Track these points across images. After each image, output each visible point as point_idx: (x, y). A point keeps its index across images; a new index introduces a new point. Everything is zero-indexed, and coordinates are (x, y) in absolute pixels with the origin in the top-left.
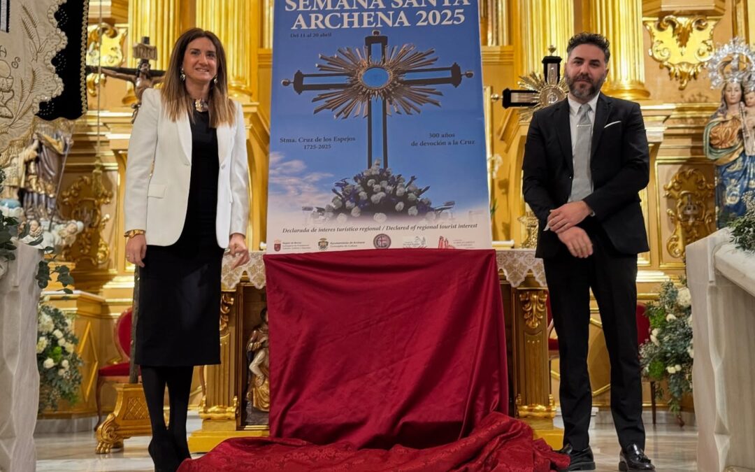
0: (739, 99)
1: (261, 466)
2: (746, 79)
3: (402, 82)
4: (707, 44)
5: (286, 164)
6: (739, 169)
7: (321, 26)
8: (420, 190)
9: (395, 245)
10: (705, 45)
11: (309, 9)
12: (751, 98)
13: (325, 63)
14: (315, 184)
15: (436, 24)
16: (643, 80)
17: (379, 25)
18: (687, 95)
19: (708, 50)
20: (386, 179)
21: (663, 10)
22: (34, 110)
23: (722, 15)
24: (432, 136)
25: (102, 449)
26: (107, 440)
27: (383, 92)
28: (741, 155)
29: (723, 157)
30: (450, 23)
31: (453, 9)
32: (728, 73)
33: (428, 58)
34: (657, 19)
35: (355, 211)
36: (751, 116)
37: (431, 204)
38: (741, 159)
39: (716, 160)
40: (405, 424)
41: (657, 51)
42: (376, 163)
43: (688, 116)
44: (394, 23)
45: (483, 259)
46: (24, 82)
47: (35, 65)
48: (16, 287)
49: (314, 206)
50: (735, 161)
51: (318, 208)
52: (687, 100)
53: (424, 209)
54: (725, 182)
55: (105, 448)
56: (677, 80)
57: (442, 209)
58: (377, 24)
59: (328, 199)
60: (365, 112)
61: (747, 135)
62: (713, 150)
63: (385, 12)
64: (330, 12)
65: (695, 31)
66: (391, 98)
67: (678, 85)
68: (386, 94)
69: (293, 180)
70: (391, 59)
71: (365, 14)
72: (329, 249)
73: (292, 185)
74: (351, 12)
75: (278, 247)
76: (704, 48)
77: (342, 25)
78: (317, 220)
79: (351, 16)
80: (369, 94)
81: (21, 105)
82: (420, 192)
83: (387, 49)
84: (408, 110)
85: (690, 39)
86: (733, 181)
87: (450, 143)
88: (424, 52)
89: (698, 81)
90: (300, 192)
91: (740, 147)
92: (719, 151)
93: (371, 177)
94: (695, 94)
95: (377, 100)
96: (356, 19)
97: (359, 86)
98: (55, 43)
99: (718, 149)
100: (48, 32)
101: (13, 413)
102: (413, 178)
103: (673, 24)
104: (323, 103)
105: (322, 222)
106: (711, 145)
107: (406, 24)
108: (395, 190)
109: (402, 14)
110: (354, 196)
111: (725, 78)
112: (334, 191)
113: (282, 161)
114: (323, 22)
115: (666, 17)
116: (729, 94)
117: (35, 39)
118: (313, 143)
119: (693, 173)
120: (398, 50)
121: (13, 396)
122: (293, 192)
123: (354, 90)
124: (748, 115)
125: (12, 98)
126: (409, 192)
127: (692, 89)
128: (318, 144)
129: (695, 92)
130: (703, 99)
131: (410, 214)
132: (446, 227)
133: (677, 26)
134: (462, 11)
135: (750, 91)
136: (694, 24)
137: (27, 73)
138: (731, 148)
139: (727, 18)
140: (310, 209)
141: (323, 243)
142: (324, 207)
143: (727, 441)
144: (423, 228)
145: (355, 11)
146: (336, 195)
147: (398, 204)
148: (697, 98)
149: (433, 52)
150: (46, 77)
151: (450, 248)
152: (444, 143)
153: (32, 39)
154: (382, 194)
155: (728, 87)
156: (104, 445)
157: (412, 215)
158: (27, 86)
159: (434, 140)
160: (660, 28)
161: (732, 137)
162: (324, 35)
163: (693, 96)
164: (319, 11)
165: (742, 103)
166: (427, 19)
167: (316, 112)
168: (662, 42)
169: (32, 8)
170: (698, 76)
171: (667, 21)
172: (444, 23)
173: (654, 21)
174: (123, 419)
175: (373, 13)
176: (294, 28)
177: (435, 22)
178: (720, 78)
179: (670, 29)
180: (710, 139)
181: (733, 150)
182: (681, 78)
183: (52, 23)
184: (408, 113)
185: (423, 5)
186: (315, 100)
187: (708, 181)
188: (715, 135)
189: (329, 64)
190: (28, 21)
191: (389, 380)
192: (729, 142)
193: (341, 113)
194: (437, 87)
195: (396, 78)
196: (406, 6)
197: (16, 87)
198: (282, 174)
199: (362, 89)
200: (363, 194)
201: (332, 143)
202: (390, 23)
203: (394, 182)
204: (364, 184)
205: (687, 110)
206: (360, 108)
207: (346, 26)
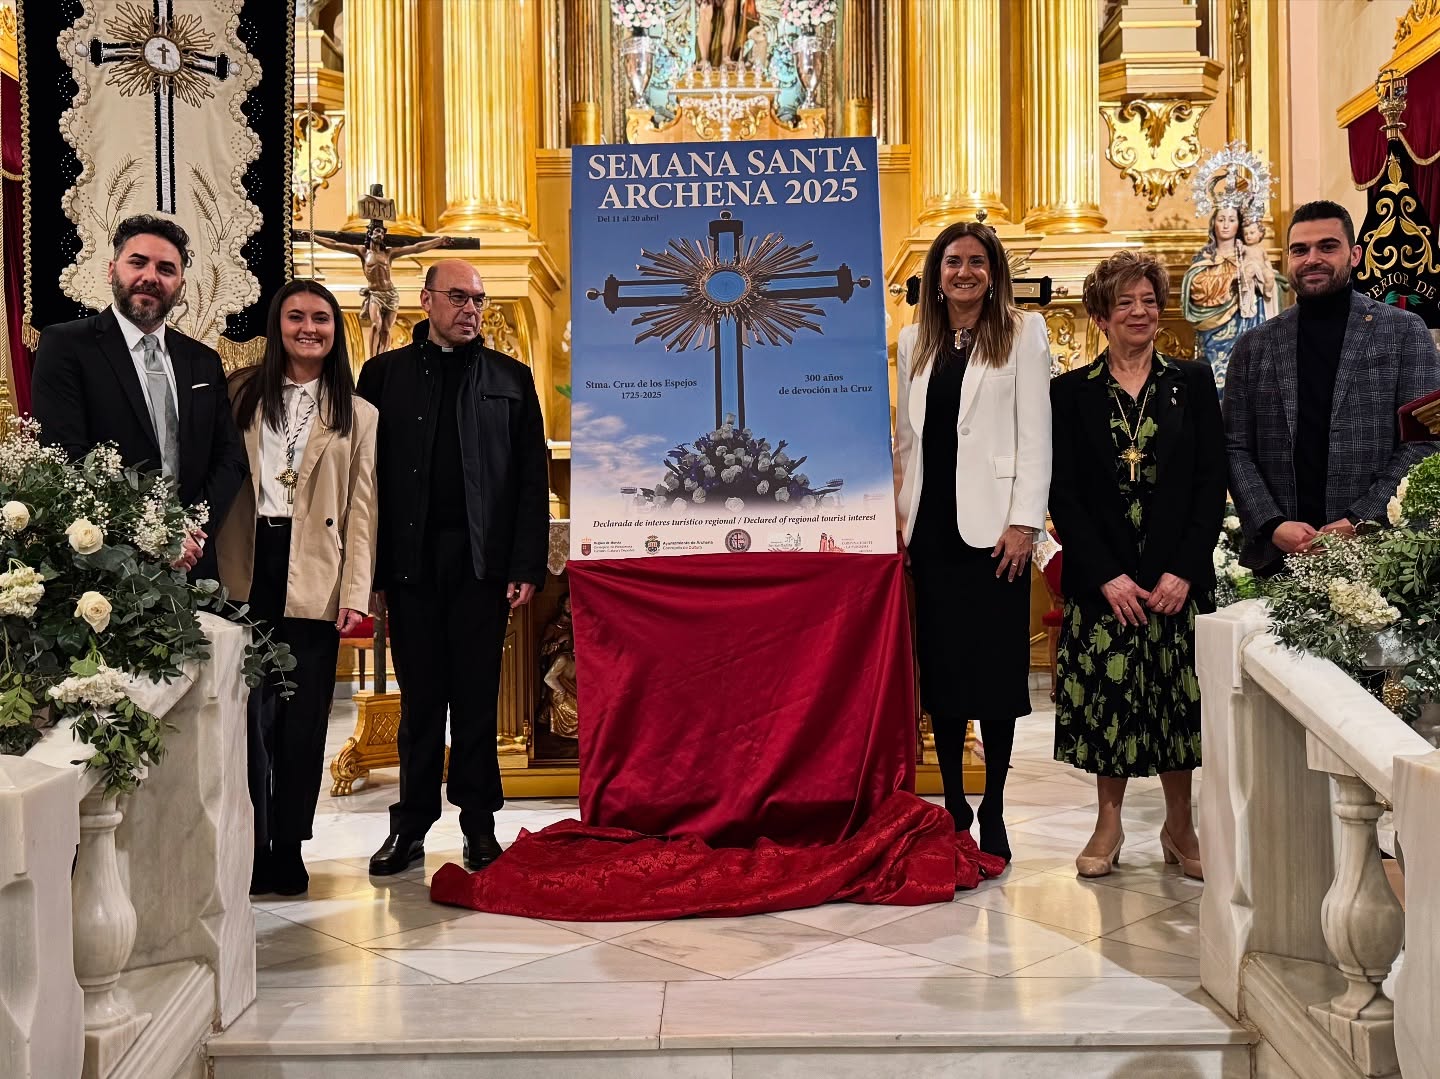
0: (1234, 233)
1: (572, 884)
2: (1246, 203)
3: (765, 294)
4: (1189, 141)
5: (596, 421)
6: (1230, 337)
7: (643, 204)
8: (793, 462)
9: (757, 546)
10: (1187, 144)
11: (625, 176)
12: (1252, 233)
13: (650, 263)
14: (638, 452)
15: (816, 200)
16: (1097, 202)
17: (730, 203)
18: (1159, 217)
19: (1191, 151)
20: (743, 445)
21: (1129, 91)
22: (219, 328)
23: (1213, 98)
24: (809, 378)
25: (340, 789)
26: (346, 777)
27: (737, 309)
28: (1233, 317)
29: (1210, 320)
30: (837, 199)
31: (839, 177)
32: (1220, 194)
33: (803, 256)
34: (1119, 104)
35: (698, 494)
36: (1251, 259)
37: (808, 483)
38: (1234, 322)
39: (1198, 323)
40: (773, 804)
41: (1118, 152)
42: (727, 420)
43: (1158, 250)
44: (752, 199)
45: (885, 567)
46: (202, 287)
47: (217, 259)
48: (213, 698)
49: (638, 487)
50: (1225, 326)
51: (643, 489)
52: (1158, 225)
53: (799, 491)
54: (1209, 355)
55: (344, 789)
56: (1144, 196)
57: (824, 492)
58: (727, 201)
59: (657, 477)
60: (711, 342)
61: (1244, 289)
62: (1193, 308)
63: (738, 181)
64: (656, 181)
65: (1173, 121)
66: (748, 318)
67: (1147, 203)
68: (742, 314)
69: (608, 447)
70: (748, 257)
71: (709, 186)
72: (662, 552)
73: (605, 455)
74: (687, 181)
75: (586, 549)
76: (1186, 147)
77: (675, 202)
78: (642, 507)
79: (687, 189)
80: (716, 313)
81: (200, 322)
82: (792, 466)
83: (743, 241)
84: (773, 338)
85: (1165, 135)
86: (1221, 354)
87: (836, 390)
88: (797, 246)
89: (1175, 195)
90: (617, 465)
91: (1234, 305)
92: (1203, 311)
93: (721, 442)
94: (1170, 217)
95: (727, 323)
96: (695, 194)
97: (701, 301)
98: (245, 224)
99: (1202, 307)
100: (232, 208)
101: (219, 881)
102: (782, 444)
103: (1143, 113)
104: (648, 326)
105: (651, 510)
106: (1192, 300)
107: (771, 201)
108: (756, 462)
109: (764, 185)
110: (694, 471)
111: (1216, 202)
112: (667, 463)
113: (590, 418)
114: (646, 198)
115: (1133, 102)
116: (1220, 225)
117: (215, 218)
118: (635, 389)
119: (1162, 333)
120: (759, 242)
121: (218, 857)
122: (607, 465)
123: (695, 307)
124: (1246, 257)
125: (184, 315)
126: (777, 465)
127: (1166, 208)
128: (641, 390)
129: (1170, 214)
130: (1181, 224)
131: (778, 499)
132: (830, 519)
133: (1148, 114)
134: (853, 180)
135: (1251, 223)
136: (1172, 113)
137: (205, 271)
138: (1220, 306)
139: (1219, 103)
140: (632, 491)
141: (653, 543)
142: (653, 488)
143: (1249, 915)
144: (798, 521)
145: (694, 180)
146: (670, 470)
147: (761, 484)
148: (1173, 222)
149: (811, 245)
150: (234, 276)
151: (836, 551)
152: (827, 390)
153: (210, 219)
154: (737, 469)
155: (1220, 214)
156: (342, 784)
157: (781, 501)
158: (207, 292)
159: (813, 385)
160: (1123, 118)
161: (1222, 291)
162: (646, 219)
163: (1167, 219)
164: (640, 180)
165: (1238, 241)
166: (801, 193)
167: (638, 341)
168: (1125, 139)
169: (207, 172)
170: (1175, 190)
171: (1133, 109)
172: (827, 200)
173: (1116, 107)
174: (368, 744)
175: (720, 184)
176: (603, 207)
177: (813, 199)
178: (1210, 200)
179: (1137, 118)
180: (1191, 292)
181: (1223, 310)
182: (1151, 193)
183: (239, 193)
184: (774, 344)
185: (796, 171)
186: (636, 322)
187: (1182, 345)
188: (1199, 286)
189: (655, 264)
190: (202, 192)
191: (750, 742)
192: (1218, 298)
193: (674, 343)
194: (818, 302)
195: (755, 288)
196: (769, 172)
197: (190, 296)
198: (590, 437)
199: (706, 304)
200: (709, 468)
201: (662, 389)
202: (746, 200)
203: (755, 450)
204: (710, 452)
205: (1158, 241)
206: (704, 335)
207: (680, 204)
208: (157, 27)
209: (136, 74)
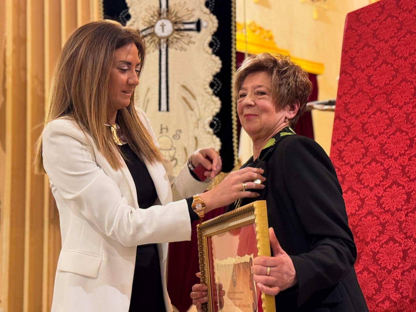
46: (188, 149)
47: (197, 132)
98: (211, 109)
100: (205, 102)
117: (196, 110)
153: (193, 110)
169: (190, 85)
183: (208, 92)
208: (160, 14)
209: (151, 42)
